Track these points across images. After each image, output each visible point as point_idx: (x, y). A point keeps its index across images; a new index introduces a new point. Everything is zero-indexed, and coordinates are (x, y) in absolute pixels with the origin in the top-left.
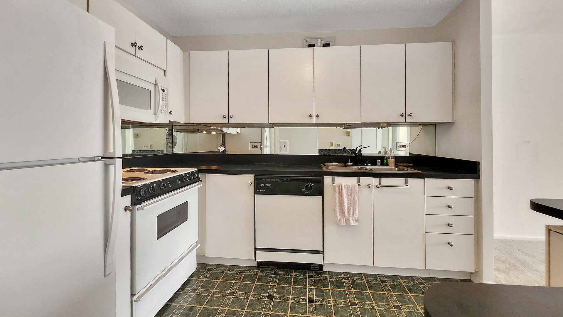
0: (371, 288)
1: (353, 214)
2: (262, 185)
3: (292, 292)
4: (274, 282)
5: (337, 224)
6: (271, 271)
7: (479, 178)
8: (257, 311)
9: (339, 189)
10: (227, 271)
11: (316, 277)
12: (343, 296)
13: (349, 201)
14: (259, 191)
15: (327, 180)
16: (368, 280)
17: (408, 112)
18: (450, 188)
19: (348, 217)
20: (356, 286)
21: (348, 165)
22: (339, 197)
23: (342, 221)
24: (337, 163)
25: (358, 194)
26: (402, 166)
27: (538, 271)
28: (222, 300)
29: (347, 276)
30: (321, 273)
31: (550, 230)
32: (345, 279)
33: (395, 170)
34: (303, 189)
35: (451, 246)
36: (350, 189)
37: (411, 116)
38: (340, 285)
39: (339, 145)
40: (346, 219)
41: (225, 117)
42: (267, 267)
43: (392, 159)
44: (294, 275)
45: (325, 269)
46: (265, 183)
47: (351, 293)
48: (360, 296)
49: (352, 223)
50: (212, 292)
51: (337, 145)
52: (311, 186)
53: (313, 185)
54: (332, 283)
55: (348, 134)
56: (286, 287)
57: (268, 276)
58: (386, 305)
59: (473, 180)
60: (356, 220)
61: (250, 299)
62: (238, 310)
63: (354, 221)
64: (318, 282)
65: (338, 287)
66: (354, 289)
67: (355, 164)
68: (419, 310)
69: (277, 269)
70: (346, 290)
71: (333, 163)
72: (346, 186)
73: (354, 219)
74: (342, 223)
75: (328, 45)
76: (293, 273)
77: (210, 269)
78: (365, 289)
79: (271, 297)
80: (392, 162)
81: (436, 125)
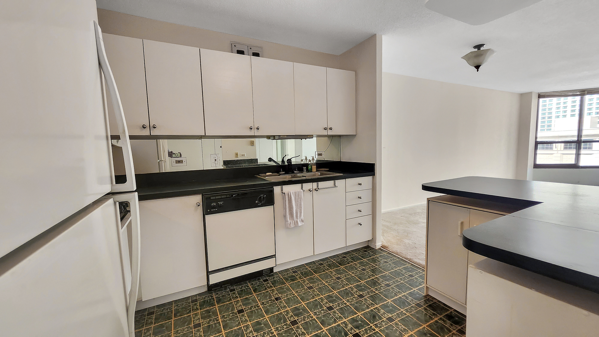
0: (315, 272)
1: (300, 217)
2: (213, 204)
3: (258, 299)
4: (235, 298)
5: (287, 227)
6: (226, 289)
7: (375, 175)
8: (236, 328)
9: (289, 197)
10: (174, 307)
11: (270, 280)
12: (299, 285)
13: (297, 205)
14: (210, 211)
15: (277, 190)
16: (310, 267)
17: (329, 127)
18: (360, 184)
19: (296, 220)
20: (306, 274)
21: (281, 174)
22: (288, 204)
23: (292, 224)
24: (271, 174)
25: (303, 198)
26: (322, 171)
27: (395, 230)
28: (191, 335)
29: (295, 270)
30: (272, 275)
31: (429, 201)
32: (294, 272)
33: (318, 175)
34: (257, 202)
35: (361, 225)
36: (297, 195)
37: (331, 129)
38: (293, 279)
39: (244, 155)
40: (295, 221)
41: (144, 127)
42: (220, 287)
43: (314, 165)
44: (250, 285)
45: (275, 270)
46: (216, 201)
47: (304, 281)
48: (312, 281)
49: (300, 224)
50: (172, 333)
51: (242, 155)
52: (263, 197)
53: (265, 196)
54: (287, 279)
55: (252, 144)
56: (250, 297)
57: (226, 295)
58: (331, 280)
59: (371, 176)
60: (302, 221)
61: (220, 321)
62: (216, 335)
63: (301, 222)
64: (274, 283)
65: (293, 280)
66: (305, 277)
67: (287, 173)
68: (352, 275)
69: (230, 286)
70: (299, 280)
71: (267, 174)
72: (294, 193)
73: (301, 220)
74: (292, 226)
75: (256, 55)
76: (249, 284)
77: (152, 313)
78: (313, 274)
79: (241, 311)
80: (314, 168)
81: (340, 136)
